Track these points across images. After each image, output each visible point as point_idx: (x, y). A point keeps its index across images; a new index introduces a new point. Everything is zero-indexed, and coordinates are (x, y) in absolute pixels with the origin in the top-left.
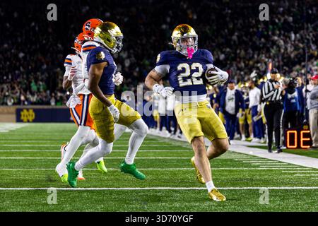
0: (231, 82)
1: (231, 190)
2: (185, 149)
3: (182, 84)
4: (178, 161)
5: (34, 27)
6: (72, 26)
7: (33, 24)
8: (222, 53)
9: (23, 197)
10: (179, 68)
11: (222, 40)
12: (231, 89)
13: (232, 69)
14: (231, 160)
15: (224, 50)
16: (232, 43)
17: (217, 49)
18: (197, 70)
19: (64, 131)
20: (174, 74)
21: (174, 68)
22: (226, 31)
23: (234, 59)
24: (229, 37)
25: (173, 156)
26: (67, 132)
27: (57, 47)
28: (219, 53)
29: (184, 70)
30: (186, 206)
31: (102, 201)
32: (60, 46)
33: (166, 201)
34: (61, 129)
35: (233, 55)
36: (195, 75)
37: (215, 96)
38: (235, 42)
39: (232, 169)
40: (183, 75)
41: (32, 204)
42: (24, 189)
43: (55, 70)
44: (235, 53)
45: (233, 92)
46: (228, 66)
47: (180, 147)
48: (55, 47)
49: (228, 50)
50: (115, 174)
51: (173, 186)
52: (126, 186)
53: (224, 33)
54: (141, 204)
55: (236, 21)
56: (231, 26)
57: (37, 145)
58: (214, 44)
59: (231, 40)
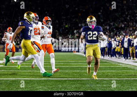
0: (127, 35)
1: (127, 80)
2: (108, 63)
3: (89, 39)
4: (105, 68)
5: (47, 14)
6: (62, 13)
7: (46, 12)
8: (123, 24)
9: (42, 82)
10: (88, 33)
11: (123, 19)
12: (127, 38)
13: (127, 30)
14: (127, 68)
15: (124, 23)
16: (127, 20)
17: (121, 23)
18: (95, 34)
19: (59, 56)
20: (87, 35)
21: (86, 33)
22: (125, 15)
23: (128, 27)
24: (126, 18)
25: (103, 66)
26: (60, 56)
27: (56, 22)
28: (122, 24)
29: (90, 34)
30: (108, 86)
31: (74, 84)
32: (57, 21)
33: (100, 84)
34: (58, 55)
35: (128, 25)
36: (94, 36)
37: (120, 41)
38: (128, 20)
39: (127, 71)
40: (90, 36)
41: (46, 85)
42: (43, 79)
43: (55, 31)
44: (129, 24)
45: (127, 39)
46: (126, 29)
47: (106, 62)
48: (55, 22)
49: (125, 23)
50: (80, 73)
51: (103, 78)
52: (84, 78)
53: (123, 16)
54: (90, 85)
55: (129, 11)
56: (127, 13)
57: (48, 61)
58: (120, 21)
59: (127, 19)
